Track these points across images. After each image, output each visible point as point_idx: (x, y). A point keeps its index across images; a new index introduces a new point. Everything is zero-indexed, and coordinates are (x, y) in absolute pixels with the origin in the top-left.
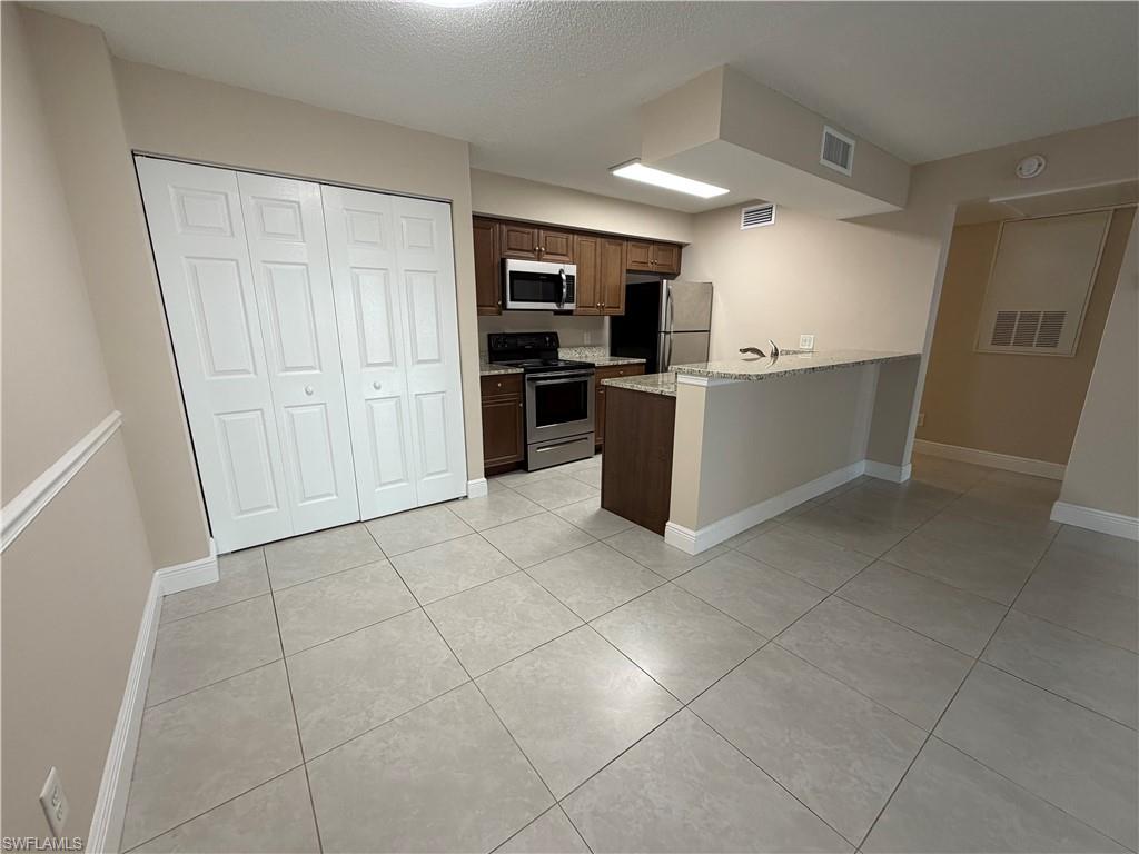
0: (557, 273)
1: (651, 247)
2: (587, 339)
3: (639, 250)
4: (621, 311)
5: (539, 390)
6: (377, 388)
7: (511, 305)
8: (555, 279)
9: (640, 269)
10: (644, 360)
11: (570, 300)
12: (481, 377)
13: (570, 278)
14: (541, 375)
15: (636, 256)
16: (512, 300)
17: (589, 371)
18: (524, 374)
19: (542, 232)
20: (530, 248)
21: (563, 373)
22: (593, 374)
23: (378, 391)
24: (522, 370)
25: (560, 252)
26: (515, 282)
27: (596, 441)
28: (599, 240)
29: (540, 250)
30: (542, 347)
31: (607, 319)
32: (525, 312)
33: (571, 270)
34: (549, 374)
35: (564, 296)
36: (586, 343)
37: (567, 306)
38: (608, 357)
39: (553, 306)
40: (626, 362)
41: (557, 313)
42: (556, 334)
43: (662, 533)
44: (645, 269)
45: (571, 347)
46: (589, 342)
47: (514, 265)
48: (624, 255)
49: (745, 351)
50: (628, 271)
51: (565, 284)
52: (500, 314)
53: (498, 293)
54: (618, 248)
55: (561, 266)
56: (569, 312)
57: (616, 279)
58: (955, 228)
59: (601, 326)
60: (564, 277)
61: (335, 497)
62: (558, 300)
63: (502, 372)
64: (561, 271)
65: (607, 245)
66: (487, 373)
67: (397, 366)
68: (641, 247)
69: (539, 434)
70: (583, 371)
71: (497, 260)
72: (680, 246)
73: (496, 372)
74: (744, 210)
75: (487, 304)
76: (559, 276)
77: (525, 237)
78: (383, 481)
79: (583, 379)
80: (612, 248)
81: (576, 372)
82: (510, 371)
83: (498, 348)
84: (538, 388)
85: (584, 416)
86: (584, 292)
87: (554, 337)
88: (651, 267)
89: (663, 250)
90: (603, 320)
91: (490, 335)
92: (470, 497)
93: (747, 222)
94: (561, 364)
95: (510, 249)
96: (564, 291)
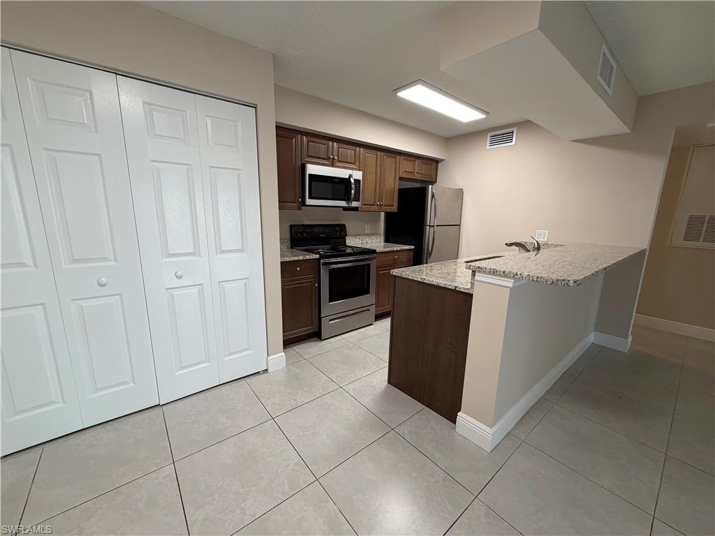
0: (347, 177)
1: (417, 161)
2: (367, 230)
3: (409, 163)
4: (394, 209)
5: (332, 272)
6: (179, 277)
7: (309, 202)
8: (345, 182)
9: (409, 177)
10: (413, 247)
11: (357, 199)
12: (282, 263)
13: (357, 181)
14: (333, 260)
15: (406, 167)
16: (309, 198)
17: (373, 256)
18: (319, 260)
19: (335, 144)
20: (326, 157)
21: (351, 258)
22: (375, 258)
23: (180, 280)
24: (318, 256)
25: (349, 161)
26: (313, 183)
27: (376, 311)
28: (379, 153)
29: (334, 159)
30: (332, 236)
31: (383, 214)
32: (320, 207)
33: (358, 175)
34: (339, 259)
35: (353, 196)
36: (366, 232)
37: (354, 204)
38: (382, 244)
39: (343, 204)
40: (399, 249)
41: (345, 209)
42: (344, 225)
43: (454, 422)
44: (413, 177)
45: (355, 236)
46: (369, 232)
47: (312, 169)
48: (398, 166)
49: (511, 245)
50: (401, 179)
51: (353, 186)
52: (300, 209)
53: (298, 191)
54: (394, 160)
55: (350, 172)
56: (356, 209)
57: (392, 184)
58: (672, 148)
59: (377, 220)
60: (352, 181)
61: (132, 385)
62: (347, 198)
63: (301, 258)
64: (350, 176)
65: (385, 157)
66: (288, 259)
67: (200, 256)
68: (410, 161)
69: (330, 308)
70: (366, 257)
71: (299, 164)
72: (436, 161)
73: (296, 258)
74: (489, 134)
75: (290, 200)
76: (349, 180)
77: (321, 147)
78: (183, 365)
79: (367, 262)
80: (389, 160)
81: (362, 257)
82: (308, 257)
83: (298, 236)
84: (331, 271)
85: (367, 292)
86: (368, 193)
87: (342, 228)
88: (417, 176)
89: (425, 164)
90: (379, 216)
91: (291, 226)
92: (270, 371)
93: (492, 144)
94: (349, 251)
95: (309, 156)
96: (353, 192)
